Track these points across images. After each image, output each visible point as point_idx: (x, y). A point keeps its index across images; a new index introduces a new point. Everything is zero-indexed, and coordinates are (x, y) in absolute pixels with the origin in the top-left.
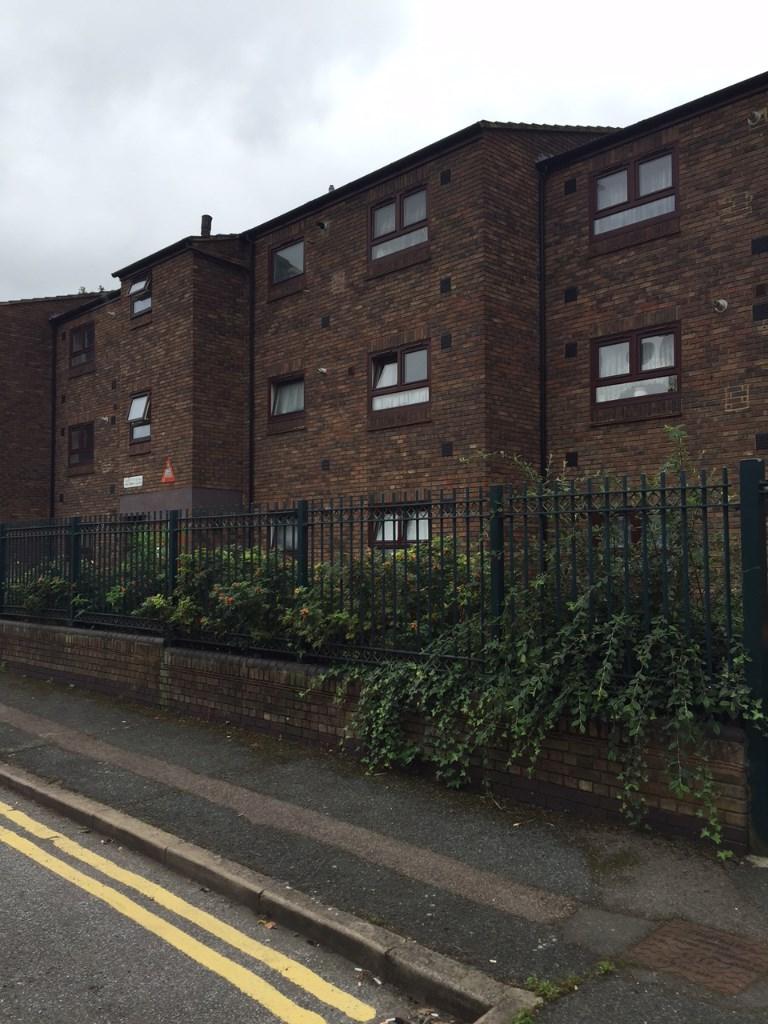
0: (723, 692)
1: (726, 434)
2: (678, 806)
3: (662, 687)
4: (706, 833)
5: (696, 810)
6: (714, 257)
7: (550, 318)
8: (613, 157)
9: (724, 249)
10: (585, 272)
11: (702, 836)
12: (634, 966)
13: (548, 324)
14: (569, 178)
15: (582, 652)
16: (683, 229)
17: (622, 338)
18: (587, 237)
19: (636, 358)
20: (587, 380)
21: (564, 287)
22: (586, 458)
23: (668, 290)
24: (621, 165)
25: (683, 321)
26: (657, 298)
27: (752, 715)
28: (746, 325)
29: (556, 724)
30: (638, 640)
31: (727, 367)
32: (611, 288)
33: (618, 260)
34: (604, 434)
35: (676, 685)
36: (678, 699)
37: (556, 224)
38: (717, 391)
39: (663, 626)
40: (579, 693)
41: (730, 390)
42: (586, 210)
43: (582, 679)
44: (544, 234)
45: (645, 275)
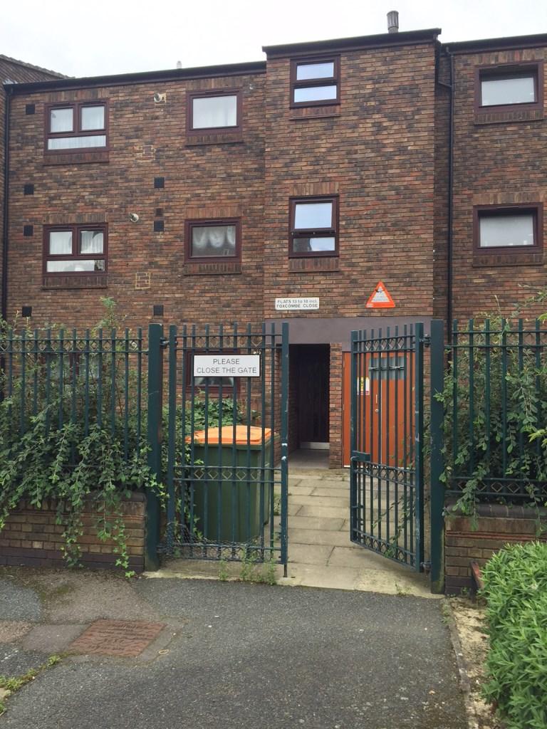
0: (134, 471)
1: (135, 303)
2: (101, 548)
3: (95, 471)
4: (119, 562)
5: (113, 549)
6: (131, 184)
7: (13, 204)
8: (63, 97)
9: (138, 180)
10: (40, 175)
11: (117, 564)
12: (74, 654)
13: (10, 208)
14: (30, 103)
15: (39, 451)
16: (111, 160)
17: (68, 228)
18: (42, 150)
19: (77, 244)
20: (40, 255)
21: (24, 183)
22: (38, 311)
23: (100, 200)
24: (69, 105)
25: (110, 224)
26: (92, 204)
27: (150, 484)
28: (150, 233)
29: (17, 504)
30: (80, 441)
31: (137, 259)
32: (59, 191)
33: (65, 172)
34: (52, 295)
35: (105, 469)
36: (106, 478)
37: (19, 135)
38: (131, 274)
39: (97, 431)
40: (37, 480)
41: (139, 275)
42: (42, 130)
43: (39, 470)
44: (9, 140)
45: (84, 187)
